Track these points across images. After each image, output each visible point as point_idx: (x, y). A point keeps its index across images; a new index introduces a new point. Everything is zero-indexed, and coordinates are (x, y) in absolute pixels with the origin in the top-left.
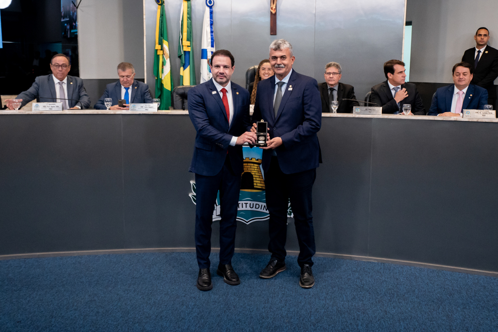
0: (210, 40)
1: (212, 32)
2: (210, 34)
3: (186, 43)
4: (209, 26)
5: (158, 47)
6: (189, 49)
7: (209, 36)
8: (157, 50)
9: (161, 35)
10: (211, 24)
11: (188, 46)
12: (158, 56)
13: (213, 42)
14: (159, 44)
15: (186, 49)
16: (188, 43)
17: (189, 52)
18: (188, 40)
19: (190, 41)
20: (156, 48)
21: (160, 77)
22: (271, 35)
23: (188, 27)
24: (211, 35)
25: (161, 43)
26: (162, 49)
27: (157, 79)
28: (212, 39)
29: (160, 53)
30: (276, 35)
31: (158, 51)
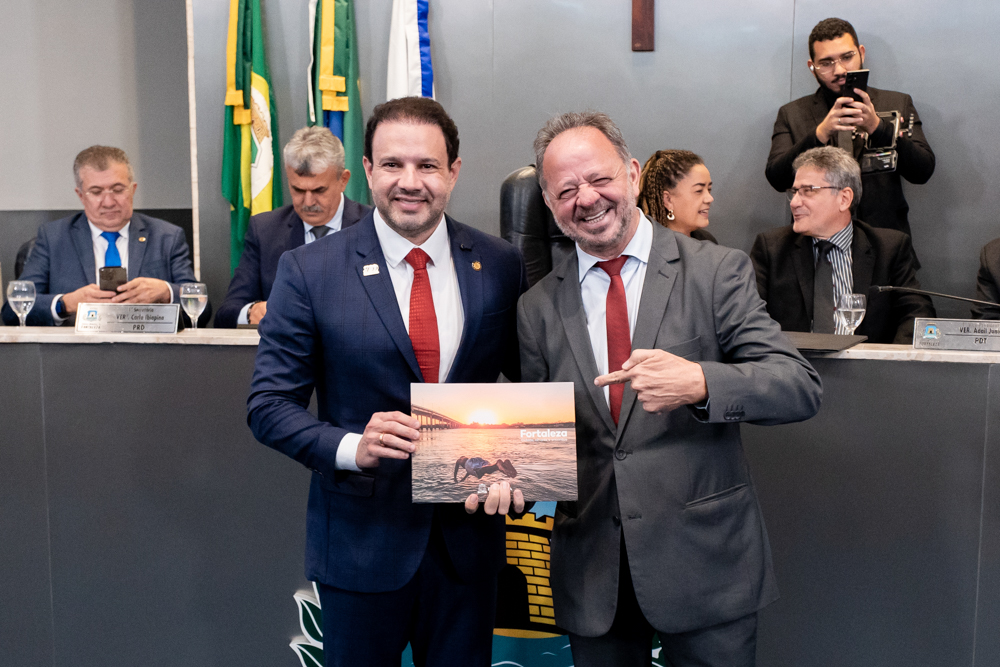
0: (418, 72)
1: (424, 42)
2: (418, 50)
3: (330, 81)
4: (416, 21)
5: (234, 97)
6: (343, 105)
7: (416, 58)
8: (232, 108)
9: (245, 54)
10: (423, 15)
11: (339, 94)
12: (235, 131)
13: (431, 76)
14: (237, 89)
15: (330, 103)
16: (339, 83)
17: (342, 114)
18: (338, 70)
19: (346, 76)
20: (228, 102)
21: (246, 205)
22: (635, 50)
23: (336, 25)
24: (423, 54)
25: (243, 84)
26: (247, 105)
27: (236, 211)
28: (425, 67)
29: (241, 117)
30: (651, 50)
31: (236, 112)
